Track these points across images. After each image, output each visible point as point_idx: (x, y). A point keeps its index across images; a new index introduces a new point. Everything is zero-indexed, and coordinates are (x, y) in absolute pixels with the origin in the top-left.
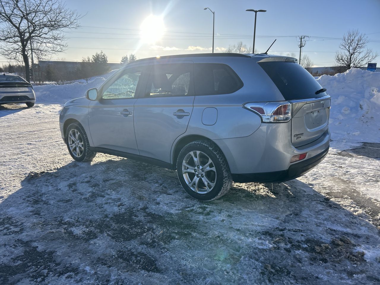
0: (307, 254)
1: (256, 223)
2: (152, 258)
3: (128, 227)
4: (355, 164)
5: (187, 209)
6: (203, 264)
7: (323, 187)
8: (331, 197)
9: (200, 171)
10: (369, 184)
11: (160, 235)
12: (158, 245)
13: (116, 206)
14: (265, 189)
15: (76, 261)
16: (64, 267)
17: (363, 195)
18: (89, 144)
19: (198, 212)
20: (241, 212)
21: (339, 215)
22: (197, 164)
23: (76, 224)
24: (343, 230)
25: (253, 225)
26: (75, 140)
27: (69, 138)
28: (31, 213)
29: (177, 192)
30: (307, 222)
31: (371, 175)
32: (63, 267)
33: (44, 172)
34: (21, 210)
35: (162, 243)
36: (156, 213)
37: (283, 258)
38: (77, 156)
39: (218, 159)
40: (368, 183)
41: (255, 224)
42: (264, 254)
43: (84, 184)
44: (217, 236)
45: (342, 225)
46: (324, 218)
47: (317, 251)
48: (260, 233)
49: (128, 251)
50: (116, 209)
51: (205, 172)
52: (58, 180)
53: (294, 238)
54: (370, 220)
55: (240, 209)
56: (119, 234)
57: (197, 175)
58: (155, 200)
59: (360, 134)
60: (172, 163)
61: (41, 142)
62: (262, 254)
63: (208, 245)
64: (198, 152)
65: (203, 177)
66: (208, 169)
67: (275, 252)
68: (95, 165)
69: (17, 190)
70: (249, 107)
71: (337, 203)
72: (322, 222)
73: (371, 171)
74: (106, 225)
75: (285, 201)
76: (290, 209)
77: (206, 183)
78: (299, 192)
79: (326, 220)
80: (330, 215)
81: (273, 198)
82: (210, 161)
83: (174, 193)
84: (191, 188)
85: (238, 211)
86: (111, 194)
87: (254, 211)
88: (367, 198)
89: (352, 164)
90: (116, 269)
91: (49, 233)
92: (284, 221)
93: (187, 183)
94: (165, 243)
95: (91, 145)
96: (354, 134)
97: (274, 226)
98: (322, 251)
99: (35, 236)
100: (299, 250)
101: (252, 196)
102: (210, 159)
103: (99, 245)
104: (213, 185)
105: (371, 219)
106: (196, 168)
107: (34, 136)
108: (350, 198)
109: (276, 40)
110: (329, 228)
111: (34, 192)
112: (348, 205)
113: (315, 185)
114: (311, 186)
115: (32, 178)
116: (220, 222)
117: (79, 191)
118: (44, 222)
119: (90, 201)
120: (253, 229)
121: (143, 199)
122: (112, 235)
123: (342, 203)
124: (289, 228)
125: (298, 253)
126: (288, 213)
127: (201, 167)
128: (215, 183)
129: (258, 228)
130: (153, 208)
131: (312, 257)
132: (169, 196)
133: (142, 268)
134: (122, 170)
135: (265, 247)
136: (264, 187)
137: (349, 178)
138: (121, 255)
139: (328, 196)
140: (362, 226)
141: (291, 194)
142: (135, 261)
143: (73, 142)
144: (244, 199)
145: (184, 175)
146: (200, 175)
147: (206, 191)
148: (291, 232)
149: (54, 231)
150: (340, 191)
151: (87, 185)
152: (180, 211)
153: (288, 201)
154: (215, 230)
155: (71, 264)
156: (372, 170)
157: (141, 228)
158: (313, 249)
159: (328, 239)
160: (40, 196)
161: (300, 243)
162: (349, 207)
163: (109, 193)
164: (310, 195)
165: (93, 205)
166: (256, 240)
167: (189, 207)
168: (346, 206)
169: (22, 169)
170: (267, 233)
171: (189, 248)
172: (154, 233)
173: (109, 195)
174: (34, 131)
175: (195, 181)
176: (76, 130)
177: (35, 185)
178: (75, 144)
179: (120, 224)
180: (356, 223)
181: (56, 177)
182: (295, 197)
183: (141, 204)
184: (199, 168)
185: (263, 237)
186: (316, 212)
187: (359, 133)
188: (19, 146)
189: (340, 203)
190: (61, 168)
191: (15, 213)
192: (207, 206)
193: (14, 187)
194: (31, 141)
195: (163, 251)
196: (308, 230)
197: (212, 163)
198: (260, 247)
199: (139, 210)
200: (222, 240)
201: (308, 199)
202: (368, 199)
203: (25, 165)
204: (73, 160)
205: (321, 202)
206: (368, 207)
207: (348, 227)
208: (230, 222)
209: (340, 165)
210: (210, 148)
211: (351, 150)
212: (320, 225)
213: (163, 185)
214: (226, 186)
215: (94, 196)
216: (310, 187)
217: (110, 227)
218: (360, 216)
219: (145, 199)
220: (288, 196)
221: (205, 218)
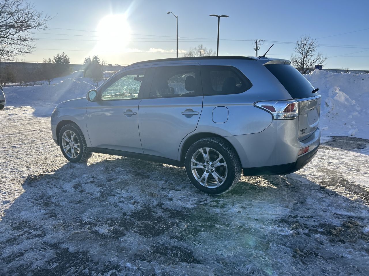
0: (325, 237)
1: (271, 213)
2: (188, 251)
3: (151, 223)
4: (334, 156)
5: (201, 203)
6: (238, 253)
7: (315, 177)
8: (325, 186)
9: (210, 166)
10: (353, 173)
11: (186, 228)
12: (188, 238)
13: (131, 204)
14: (264, 181)
15: (115, 259)
16: (105, 266)
17: (352, 183)
18: (86, 145)
19: (212, 205)
20: (252, 203)
21: (339, 201)
22: (206, 160)
23: (98, 223)
24: (347, 214)
25: (268, 214)
26: (70, 141)
27: (62, 139)
28: (47, 216)
29: (185, 187)
30: (314, 209)
31: (351, 164)
32: (103, 265)
33: (42, 175)
34: (34, 213)
35: (191, 236)
36: (173, 209)
37: (307, 242)
38: (72, 157)
39: (229, 154)
40: (352, 172)
41: (269, 213)
42: (289, 240)
43: (89, 185)
44: (239, 227)
45: (345, 209)
46: (327, 204)
47: (334, 234)
48: (277, 221)
49: (162, 245)
50: (132, 207)
51: (215, 168)
52: (61, 182)
53: (309, 223)
54: (366, 203)
55: (251, 201)
56: (145, 230)
57: (207, 171)
58: (166, 196)
59: (328, 129)
60: (179, 160)
61: (25, 144)
62: (286, 240)
63: (234, 235)
64: (208, 149)
65: (213, 172)
66: (218, 164)
67: (297, 237)
68: (92, 166)
69: (21, 194)
71: (333, 190)
72: (327, 208)
73: (350, 161)
74: (128, 222)
75: (287, 192)
76: (294, 198)
77: (216, 178)
78: (296, 183)
79: (329, 206)
80: (331, 201)
81: (275, 189)
82: (221, 157)
83: (182, 189)
84: (201, 183)
85: (249, 202)
86: (121, 193)
87: (263, 201)
88: (356, 185)
89: (331, 156)
90: (157, 263)
91: (74, 234)
92: (293, 209)
93: (196, 178)
94: (194, 236)
95: (89, 145)
96: (323, 129)
97: (286, 214)
98: (337, 233)
99: (61, 238)
100: (317, 234)
101: (256, 188)
102: (220, 155)
103: (130, 242)
104: (224, 179)
105: (367, 203)
106: (206, 164)
107: (15, 139)
108: (341, 185)
109: (273, 44)
110: (334, 213)
111: (40, 194)
112: (343, 192)
113: (308, 175)
114: (304, 177)
115: (32, 180)
116: (237, 213)
117: (87, 192)
118: (64, 223)
119: (103, 201)
120: (269, 218)
121: (155, 195)
122: (139, 232)
123: (336, 190)
124: (301, 215)
125: (318, 236)
126: (294, 202)
127: (211, 163)
128: (226, 177)
129: (274, 217)
130: (168, 204)
131: (330, 239)
132: (178, 191)
133: (182, 260)
134: (122, 169)
135: (287, 234)
136: (264, 180)
137: (334, 168)
138: (156, 250)
139: (322, 185)
140: (362, 209)
141: (290, 185)
142: (172, 255)
143: (67, 143)
144: (250, 191)
145: (193, 171)
146: (210, 171)
147: (217, 185)
148: (304, 219)
149: (78, 231)
150: (331, 180)
151: (93, 185)
152: (196, 206)
153: (289, 191)
154: (235, 221)
155: (110, 262)
156: (350, 160)
157: (165, 223)
158: (330, 232)
159: (338, 223)
160: (48, 198)
161: (315, 227)
162: (345, 194)
163: (118, 192)
164: (306, 184)
165: (107, 204)
166: (276, 227)
167: (202, 202)
168: (341, 193)
169: (16, 173)
170: (283, 221)
171: (218, 239)
172: (180, 227)
173: (119, 193)
174: (14, 134)
175: (205, 177)
176: (71, 132)
177: (38, 188)
178: (70, 145)
179: (142, 220)
180: (355, 207)
181: (57, 179)
182: (294, 187)
183: (154, 201)
184: (209, 164)
185: (281, 225)
186: (318, 199)
187: (327, 127)
188: (3, 150)
189: (335, 191)
190: (58, 170)
191: (30, 217)
192: (218, 199)
193: (16, 191)
194: (14, 143)
195: (195, 244)
196: (317, 215)
197: (222, 159)
198: (283, 234)
199: (155, 206)
200: (245, 229)
201: (306, 188)
202: (357, 186)
203: (18, 168)
205: (318, 190)
206: (360, 193)
207: (351, 211)
208: (246, 213)
209: (322, 157)
210: (220, 145)
211: (325, 143)
212: (326, 211)
213: (169, 181)
215: (104, 196)
216: (304, 178)
217: (133, 225)
218: (356, 200)
219: (156, 196)
220: (287, 186)
221: (221, 210)
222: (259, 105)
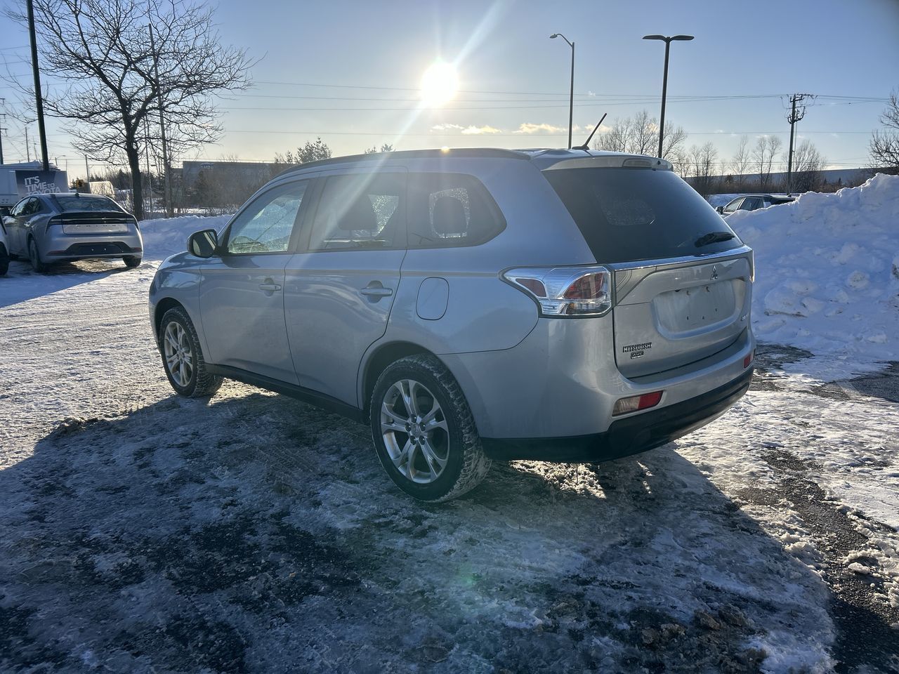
0: (620, 648)
1: (527, 563)
2: (243, 639)
3: (222, 559)
4: (847, 418)
5: (377, 521)
6: (352, 660)
7: (735, 476)
8: (744, 502)
9: (418, 428)
10: (860, 471)
11: (287, 582)
12: (272, 606)
13: (219, 507)
14: (586, 476)
15: (70, 636)
16: (41, 649)
17: (832, 499)
18: (202, 358)
19: (400, 528)
20: (503, 531)
21: (745, 551)
22: (410, 411)
23: (111, 546)
24: (739, 588)
25: (516, 565)
26: (177, 347)
27: (165, 341)
28: (26, 517)
29: (374, 476)
30: (656, 564)
31: (877, 447)
32: (37, 648)
33: (95, 420)
34: (8, 507)
35: (281, 603)
36: (303, 528)
37: (556, 655)
38: (180, 383)
39: (453, 400)
40: (857, 469)
41: (524, 563)
42: (512, 643)
43: (171, 451)
44: (418, 592)
45: (741, 576)
46: (703, 556)
47: (645, 641)
48: (527, 587)
49: (198, 617)
50: (216, 513)
51: (429, 431)
52: (120, 439)
53: (607, 604)
54: (821, 565)
55: (503, 525)
56: (195, 574)
58: (315, 494)
59: (886, 340)
60: (361, 407)
61: (122, 348)
62: (506, 641)
63: (386, 612)
64: (412, 383)
65: (423, 443)
66: (433, 423)
67: (542, 637)
68: (218, 405)
69: (20, 460)
70: (513, 279)
71: (755, 518)
72: (695, 565)
73: (880, 437)
74: (176, 551)
75: (622, 509)
76: (627, 529)
77: (429, 459)
78: (670, 487)
79: (706, 561)
80: (721, 547)
81: (597, 499)
82: (437, 406)
83: (366, 479)
84: (400, 469)
85: (497, 529)
86: (220, 477)
87: (535, 530)
88: (838, 507)
89: (838, 418)
90: (150, 661)
91: (42, 566)
92: (599, 558)
93: (392, 457)
94: (290, 602)
95: (207, 359)
96: (871, 339)
97: (568, 571)
98: (660, 641)
99: (9, 571)
100: (604, 635)
101: (548, 492)
102: (435, 400)
103: (138, 599)
104: (443, 462)
105: (826, 563)
107: (111, 335)
108: (792, 505)
110: (704, 583)
111: (54, 465)
112: (779, 525)
113: (718, 468)
114: (704, 473)
115: (65, 432)
116: (441, 555)
117: (153, 468)
118: (44, 538)
119: (169, 492)
120: (513, 576)
121: (285, 491)
122: (177, 576)
123: (766, 518)
124: (605, 578)
125: (599, 642)
126: (620, 539)
127: (419, 419)
128: (447, 459)
129: (528, 574)
130: (301, 517)
131: (629, 655)
132: (350, 485)
133: (209, 662)
134: (271, 420)
135: (523, 625)
136: (588, 471)
137: (812, 454)
138: (176, 628)
139: (737, 500)
140: (790, 581)
141: (647, 491)
142: (200, 644)
143: (175, 352)
144: (524, 499)
145: (385, 437)
146: (417, 439)
147: (429, 477)
148: (604, 589)
149: (53, 561)
150: (773, 487)
151: (179, 452)
152: (358, 526)
153: (631, 509)
154: (420, 575)
155: (57, 642)
156: (882, 434)
157: (250, 563)
158: (638, 636)
159: (690, 612)
160: (65, 475)
161: (616, 617)
162: (780, 530)
163: (216, 474)
164: (693, 493)
165: (169, 502)
166: (511, 605)
167: (384, 516)
168: (772, 526)
169: (53, 412)
170: (549, 591)
171: (339, 618)
172: (275, 576)
173: (217, 478)
174: (117, 324)
175: (407, 453)
176: (178, 324)
177: (65, 450)
178: (178, 355)
179: (209, 550)
180: (778, 573)
181: (119, 431)
182: (653, 500)
183: (277, 504)
184: (415, 421)
185: (528, 599)
186: (690, 540)
187: (884, 337)
188: (70, 358)
189: (760, 518)
190: (139, 411)
192: (428, 513)
193: (17, 453)
194: (102, 345)
195: (275, 624)
196: (649, 584)
197: (439, 410)
198: (511, 623)
199: (267, 517)
200: (427, 601)
201: (683, 504)
202: (839, 510)
203: (64, 402)
204: (174, 392)
205: (715, 513)
206: (831, 532)
207: (754, 582)
208: (466, 556)
209: (804, 420)
210: (435, 375)
211: (851, 380)
212: (684, 574)
213: (349, 458)
214: (472, 466)
215: (182, 479)
216: (701, 474)
217: (182, 558)
218: (799, 553)
219: (290, 491)
220: (638, 495)
221: (411, 543)
222: (513, 277)
